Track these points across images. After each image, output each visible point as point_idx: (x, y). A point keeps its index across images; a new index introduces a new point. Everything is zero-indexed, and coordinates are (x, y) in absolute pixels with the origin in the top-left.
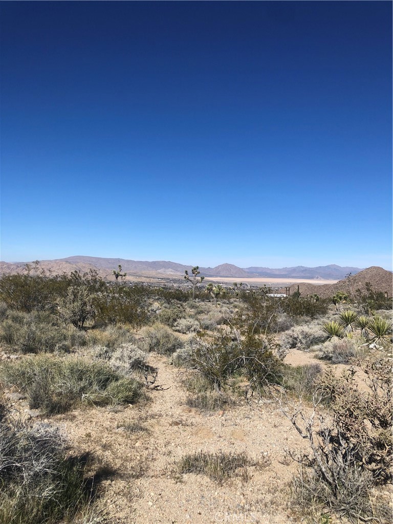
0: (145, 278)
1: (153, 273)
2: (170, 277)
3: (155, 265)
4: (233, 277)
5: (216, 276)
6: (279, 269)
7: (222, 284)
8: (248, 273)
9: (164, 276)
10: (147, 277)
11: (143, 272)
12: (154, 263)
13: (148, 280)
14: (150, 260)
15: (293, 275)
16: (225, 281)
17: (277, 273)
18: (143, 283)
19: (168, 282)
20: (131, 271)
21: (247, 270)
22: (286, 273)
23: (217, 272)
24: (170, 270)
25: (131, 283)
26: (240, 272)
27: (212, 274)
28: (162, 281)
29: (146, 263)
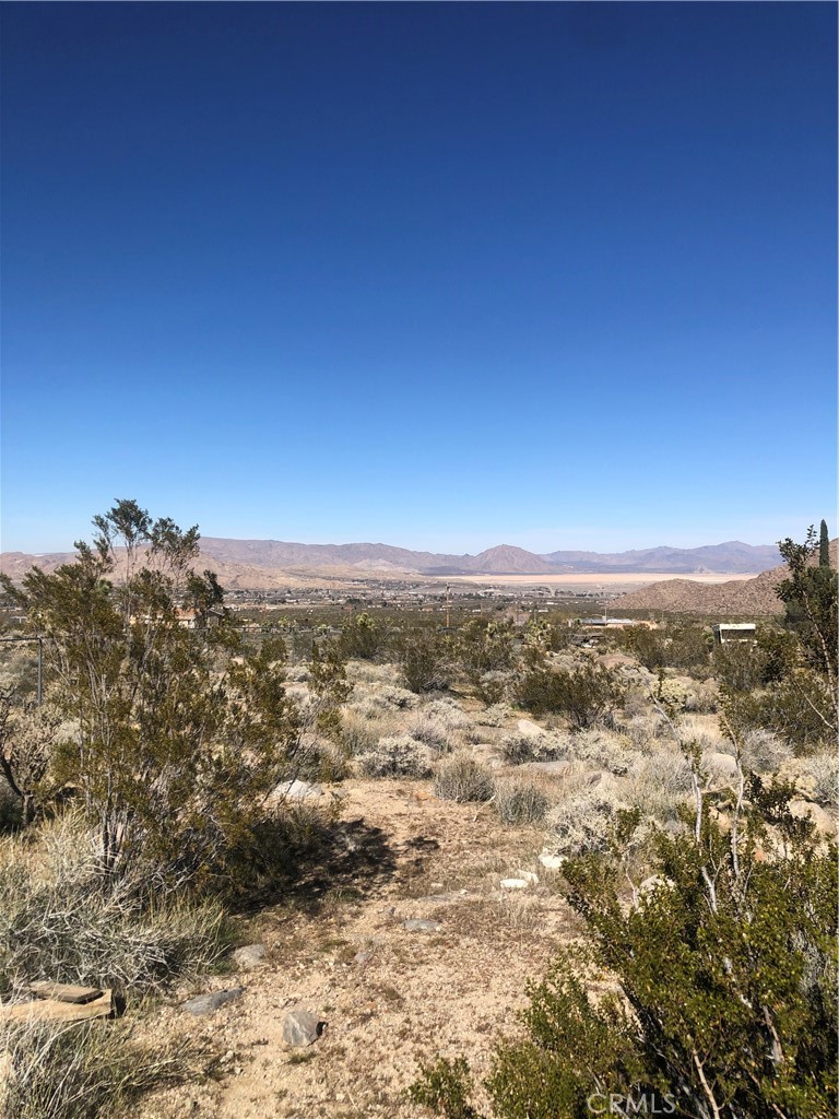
0: (324, 581)
1: (342, 568)
2: (380, 578)
3: (349, 552)
4: (519, 574)
5: (483, 573)
6: (618, 555)
7: (492, 590)
8: (551, 563)
9: (366, 575)
10: (329, 579)
11: (322, 567)
12: (347, 547)
13: (329, 584)
14: (339, 542)
15: (648, 566)
16: (501, 583)
17: (614, 562)
18: (316, 591)
19: (373, 588)
20: (295, 567)
21: (548, 559)
22: (633, 562)
23: (484, 564)
24: (382, 561)
25: (289, 592)
26: (533, 563)
27: (472, 568)
28: (362, 586)
29: (331, 549)
